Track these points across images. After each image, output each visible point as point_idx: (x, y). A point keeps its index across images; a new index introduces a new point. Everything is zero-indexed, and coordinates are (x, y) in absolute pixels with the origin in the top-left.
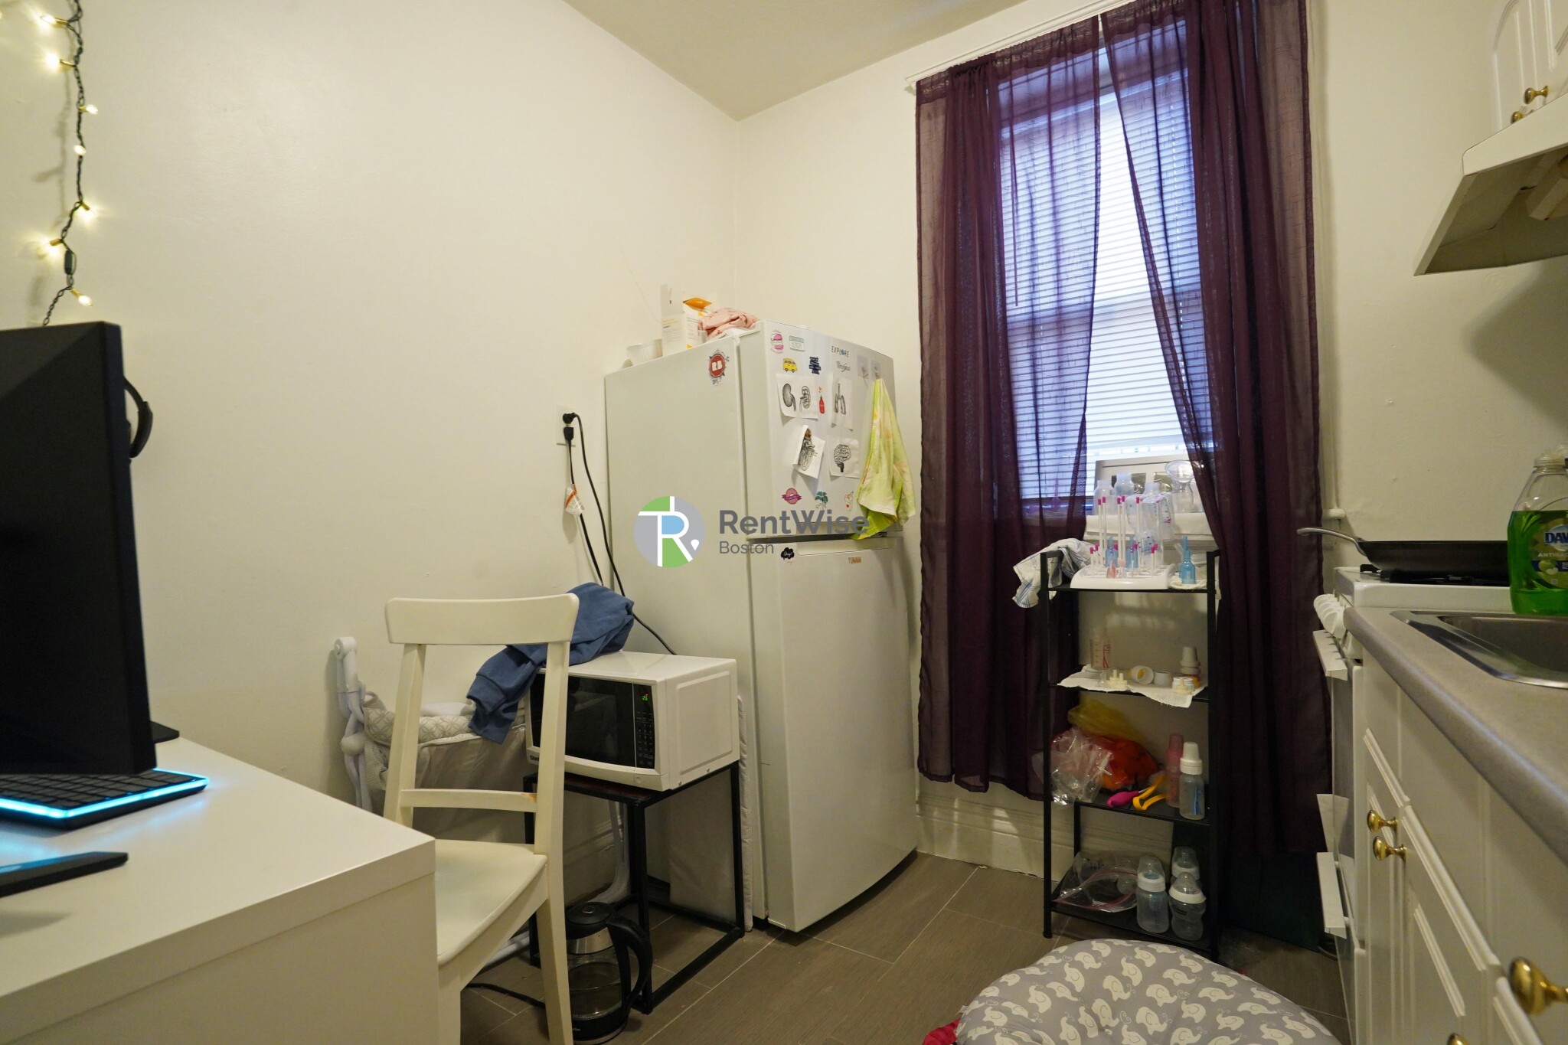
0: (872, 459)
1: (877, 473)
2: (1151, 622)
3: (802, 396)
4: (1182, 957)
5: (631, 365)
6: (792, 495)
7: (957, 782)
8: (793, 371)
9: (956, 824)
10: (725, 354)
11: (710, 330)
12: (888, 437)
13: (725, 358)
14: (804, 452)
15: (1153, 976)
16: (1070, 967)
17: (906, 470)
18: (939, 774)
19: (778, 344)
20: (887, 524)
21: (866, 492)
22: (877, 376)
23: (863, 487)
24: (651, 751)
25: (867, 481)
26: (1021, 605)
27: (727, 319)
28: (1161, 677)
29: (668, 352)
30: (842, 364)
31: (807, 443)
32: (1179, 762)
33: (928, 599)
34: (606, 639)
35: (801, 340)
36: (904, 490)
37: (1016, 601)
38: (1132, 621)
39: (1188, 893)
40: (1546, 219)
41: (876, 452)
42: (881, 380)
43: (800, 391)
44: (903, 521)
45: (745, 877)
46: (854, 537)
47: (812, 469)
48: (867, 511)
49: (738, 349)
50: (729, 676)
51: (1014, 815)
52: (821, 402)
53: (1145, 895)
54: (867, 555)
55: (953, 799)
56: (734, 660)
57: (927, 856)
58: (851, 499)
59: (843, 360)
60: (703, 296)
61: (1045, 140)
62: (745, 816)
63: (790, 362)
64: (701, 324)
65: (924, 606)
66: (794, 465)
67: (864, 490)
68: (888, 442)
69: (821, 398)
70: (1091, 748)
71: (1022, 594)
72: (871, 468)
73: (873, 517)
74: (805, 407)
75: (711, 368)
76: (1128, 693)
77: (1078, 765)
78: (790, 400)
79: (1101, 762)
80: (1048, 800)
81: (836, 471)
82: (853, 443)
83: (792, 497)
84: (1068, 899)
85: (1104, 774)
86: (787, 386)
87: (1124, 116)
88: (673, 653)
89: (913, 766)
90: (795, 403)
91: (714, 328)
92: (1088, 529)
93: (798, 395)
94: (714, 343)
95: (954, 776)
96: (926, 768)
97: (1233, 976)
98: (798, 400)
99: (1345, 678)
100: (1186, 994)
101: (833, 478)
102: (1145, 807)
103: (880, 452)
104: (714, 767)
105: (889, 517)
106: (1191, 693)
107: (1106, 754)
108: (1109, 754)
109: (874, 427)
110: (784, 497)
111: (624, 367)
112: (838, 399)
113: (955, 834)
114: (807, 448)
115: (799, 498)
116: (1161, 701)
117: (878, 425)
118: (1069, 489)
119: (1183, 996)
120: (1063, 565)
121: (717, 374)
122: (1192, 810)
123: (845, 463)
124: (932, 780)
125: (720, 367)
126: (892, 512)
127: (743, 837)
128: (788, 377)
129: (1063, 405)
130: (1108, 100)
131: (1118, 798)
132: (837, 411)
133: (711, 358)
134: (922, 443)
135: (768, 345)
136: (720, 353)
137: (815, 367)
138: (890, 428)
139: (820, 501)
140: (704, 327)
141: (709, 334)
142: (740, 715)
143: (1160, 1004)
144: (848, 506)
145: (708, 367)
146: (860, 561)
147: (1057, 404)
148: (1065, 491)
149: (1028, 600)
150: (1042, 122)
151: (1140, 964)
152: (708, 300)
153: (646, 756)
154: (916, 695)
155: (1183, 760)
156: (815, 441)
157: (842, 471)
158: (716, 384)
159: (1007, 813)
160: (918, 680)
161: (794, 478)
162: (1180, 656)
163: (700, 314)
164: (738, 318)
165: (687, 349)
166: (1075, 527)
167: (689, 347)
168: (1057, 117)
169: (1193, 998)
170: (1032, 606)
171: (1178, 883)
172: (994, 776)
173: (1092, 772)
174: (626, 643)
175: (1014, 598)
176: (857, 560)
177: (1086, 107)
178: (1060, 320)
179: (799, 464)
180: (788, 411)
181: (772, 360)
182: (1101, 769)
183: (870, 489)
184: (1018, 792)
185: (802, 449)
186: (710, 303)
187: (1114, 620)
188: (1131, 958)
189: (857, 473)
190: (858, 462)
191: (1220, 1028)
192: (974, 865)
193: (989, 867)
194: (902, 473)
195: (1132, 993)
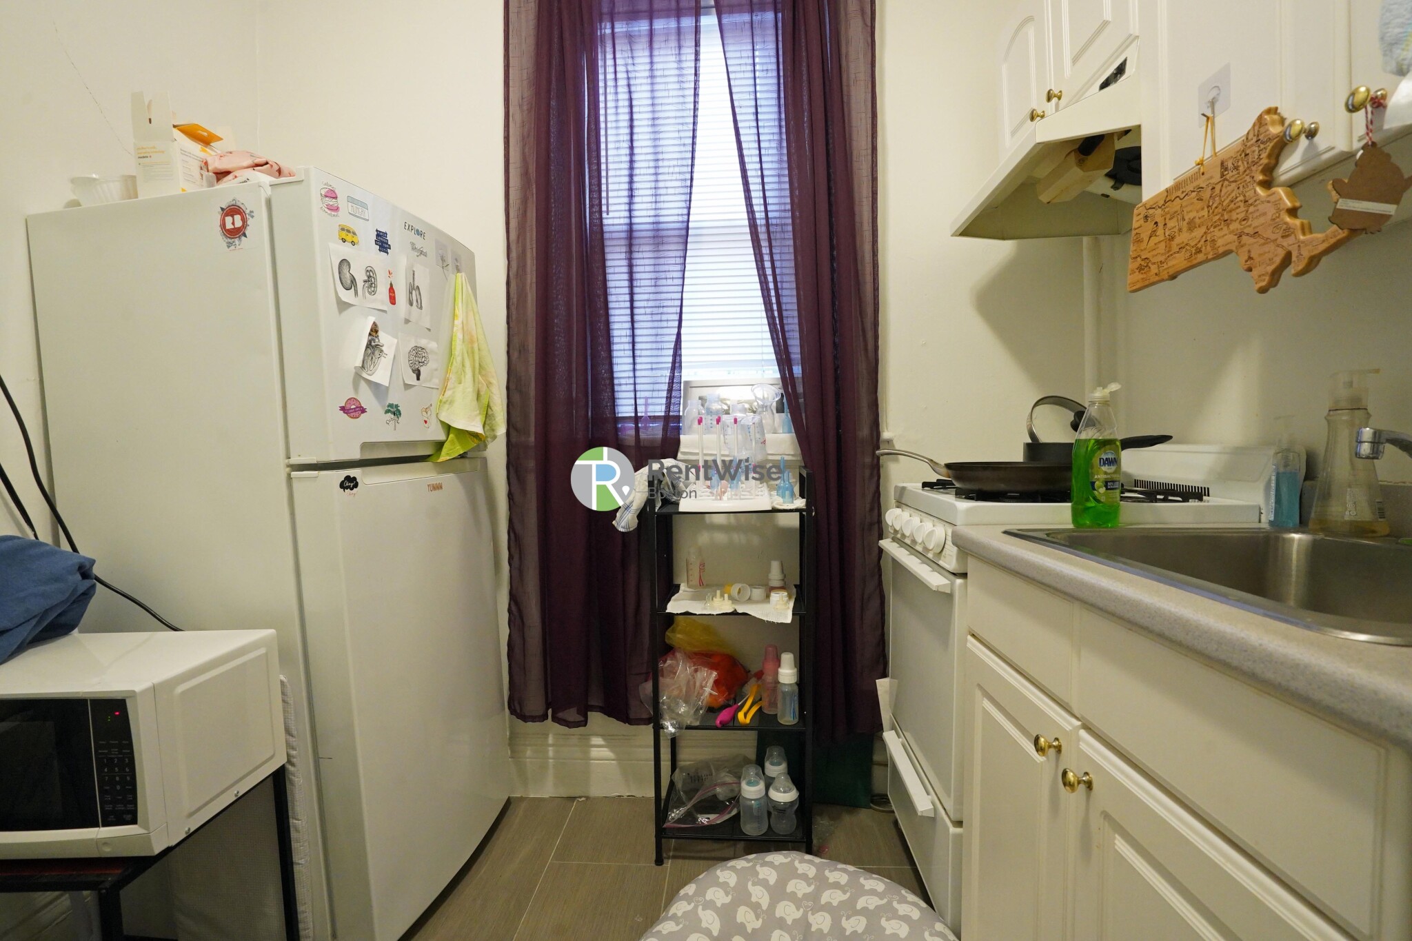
0: (453, 367)
1: (460, 383)
2: (739, 538)
3: (366, 278)
4: (797, 863)
5: (80, 205)
6: (353, 407)
7: (555, 719)
8: (353, 243)
9: (550, 760)
10: (248, 206)
11: (221, 175)
12: (472, 342)
13: (247, 212)
14: (369, 351)
15: (778, 893)
16: (703, 910)
17: (494, 381)
18: (534, 714)
19: (331, 203)
20: (473, 444)
21: (446, 406)
22: (458, 270)
23: (444, 400)
24: (130, 797)
25: (448, 393)
26: (621, 530)
27: (249, 162)
28: (758, 593)
29: (147, 193)
30: (418, 246)
31: (374, 340)
32: (777, 673)
33: (517, 526)
34: (39, 623)
35: (364, 206)
36: (491, 404)
37: (616, 525)
38: (720, 537)
39: (785, 792)
40: (1048, 203)
41: (459, 359)
42: (463, 274)
43: (364, 272)
44: (489, 439)
45: (300, 908)
46: (433, 458)
47: (381, 374)
48: (448, 428)
49: (269, 203)
50: (266, 654)
51: (610, 740)
52: (391, 290)
53: (748, 803)
54: (450, 480)
55: (546, 736)
56: (272, 631)
57: (521, 799)
58: (429, 413)
59: (419, 242)
60: (208, 125)
61: (646, 45)
62: (297, 831)
63: (348, 231)
64: (206, 163)
65: (512, 535)
66: (355, 368)
67: (445, 403)
68: (472, 348)
69: (391, 284)
70: (696, 671)
71: (621, 517)
72: (453, 377)
73: (456, 436)
74: (370, 293)
75: (223, 225)
76: (735, 613)
77: (684, 690)
78: (349, 282)
79: (706, 680)
80: (658, 728)
81: (411, 378)
82: (431, 345)
83: (353, 409)
84: (679, 821)
85: (711, 694)
86: (344, 263)
87: (725, 42)
88: (175, 629)
89: (504, 709)
90: (356, 286)
91: (227, 173)
92: (682, 449)
93: (360, 277)
94: (228, 191)
95: (550, 711)
96: (517, 708)
97: (841, 870)
98: (360, 284)
99: (948, 591)
100: (810, 904)
101: (407, 387)
102: (748, 721)
103: (463, 359)
104: (244, 788)
105: (475, 435)
106: (789, 608)
107: (711, 674)
108: (715, 674)
109: (455, 329)
110: (343, 409)
111: (65, 207)
112: (413, 289)
113: (551, 771)
114: (373, 347)
115: (363, 411)
116: (765, 619)
117: (460, 326)
118: (663, 408)
119: (807, 907)
120: (662, 486)
121: (235, 234)
122: (788, 717)
123: (422, 369)
124: (526, 722)
125: (239, 223)
126: (478, 429)
127: (296, 859)
128: (346, 251)
129: (659, 323)
130: (709, 21)
131: (724, 715)
132: (411, 304)
133: (222, 209)
134: (508, 352)
135: (317, 204)
136: (238, 204)
137: (382, 243)
138: (474, 333)
139: (390, 415)
140: (210, 168)
141: (218, 180)
142: (284, 701)
143: (789, 922)
144: (426, 422)
145: (218, 223)
146: (441, 488)
147: (653, 321)
148: (659, 410)
149: (628, 523)
150: (642, 26)
151: (764, 883)
152: (218, 133)
153: (120, 807)
154: (505, 631)
155: (781, 671)
156: (384, 338)
157: (418, 379)
158: (232, 247)
159: (604, 740)
160: (506, 615)
161: (356, 387)
162: (768, 571)
163: (203, 151)
164: (267, 163)
165: (181, 192)
166: (670, 446)
167: (183, 190)
168: (659, 24)
169: (818, 908)
170: (631, 529)
171: (776, 783)
172: (593, 706)
173: (700, 695)
174: (82, 621)
175: (614, 522)
176: (437, 487)
177: (688, 22)
178: (658, 236)
179: (363, 367)
180: (347, 296)
181: (322, 225)
182: (708, 690)
183: (451, 403)
184: (618, 719)
185: (367, 347)
186: (222, 139)
187: (704, 538)
188: (756, 880)
189: (436, 382)
190: (436, 370)
191: (848, 933)
192: (572, 799)
193: (588, 798)
194: (489, 384)
195: (763, 919)
